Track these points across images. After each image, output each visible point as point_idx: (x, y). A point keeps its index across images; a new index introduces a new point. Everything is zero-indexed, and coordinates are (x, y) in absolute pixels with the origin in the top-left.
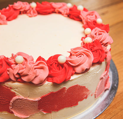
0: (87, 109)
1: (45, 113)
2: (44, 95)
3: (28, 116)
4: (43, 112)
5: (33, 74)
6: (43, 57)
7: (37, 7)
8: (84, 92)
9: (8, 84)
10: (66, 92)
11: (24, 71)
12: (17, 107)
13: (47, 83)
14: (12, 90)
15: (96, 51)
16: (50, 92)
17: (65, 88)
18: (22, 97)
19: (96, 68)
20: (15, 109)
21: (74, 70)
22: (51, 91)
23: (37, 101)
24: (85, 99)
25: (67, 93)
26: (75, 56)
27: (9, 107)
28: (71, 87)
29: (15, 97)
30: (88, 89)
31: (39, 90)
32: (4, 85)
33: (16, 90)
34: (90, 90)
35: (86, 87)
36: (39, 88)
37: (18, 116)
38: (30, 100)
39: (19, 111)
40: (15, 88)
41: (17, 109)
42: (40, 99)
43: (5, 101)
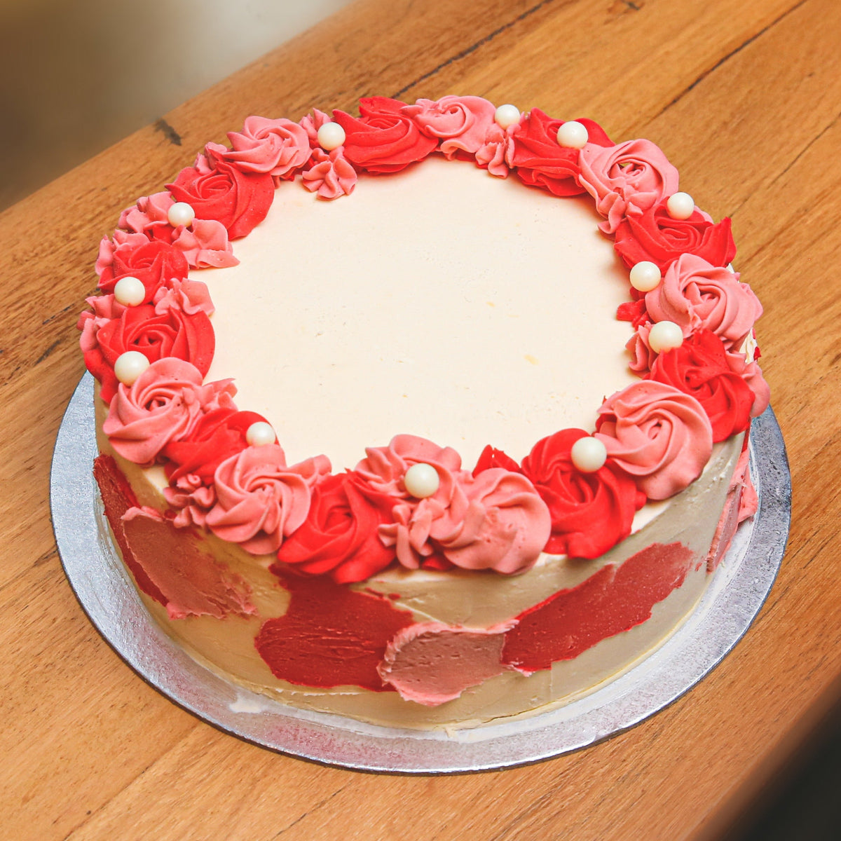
0: (677, 627)
1: (528, 674)
2: (532, 605)
3: (453, 692)
4: (520, 670)
5: (498, 539)
6: (500, 449)
8: (676, 565)
9: (382, 582)
10: (612, 581)
11: (462, 530)
12: (412, 665)
13: (543, 559)
14: (400, 605)
15: (711, 384)
16: (554, 592)
17: (609, 567)
18: (439, 626)
19: (718, 459)
20: (401, 675)
21: (641, 490)
22: (559, 589)
23: (500, 635)
24: (675, 591)
25: (615, 583)
26: (635, 427)
27: (377, 668)
28: (631, 560)
29: (407, 626)
30: (690, 549)
31: (514, 591)
32: (364, 587)
33: (415, 605)
34: (693, 551)
35: (684, 545)
37: (416, 700)
38: (472, 634)
39: (419, 680)
40: (415, 596)
41: (413, 673)
42: (516, 626)
43: (362, 646)
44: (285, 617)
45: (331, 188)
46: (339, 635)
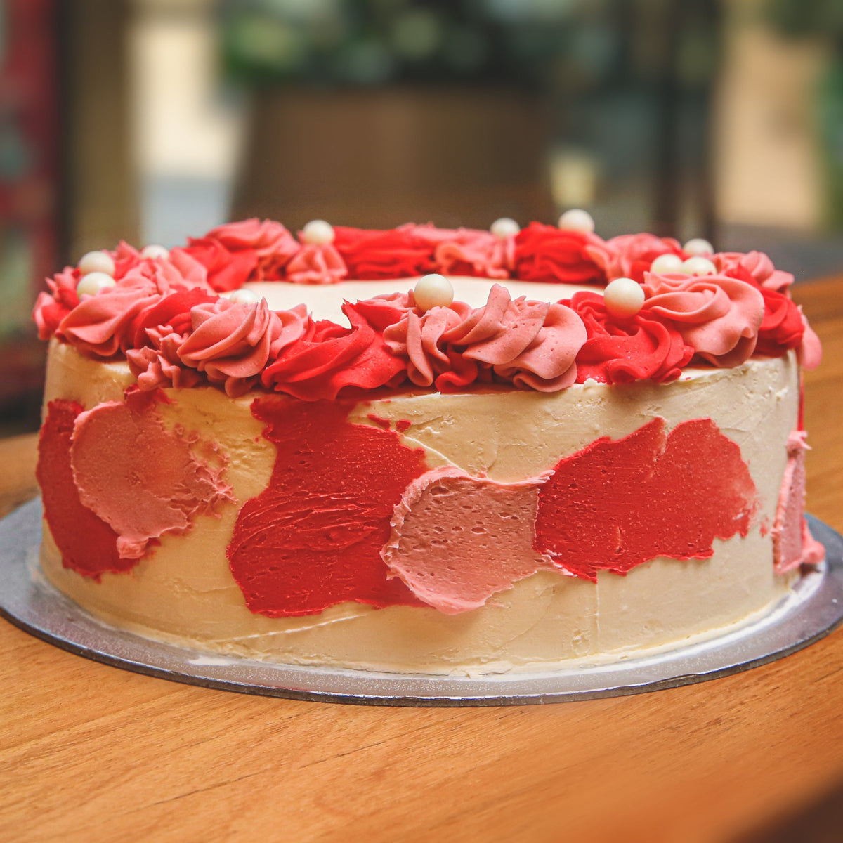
2: (570, 453)
3: (479, 600)
4: (559, 566)
7: (337, 242)
8: (737, 486)
10: (663, 451)
12: (424, 545)
14: (411, 440)
16: (596, 437)
18: (456, 471)
20: (412, 563)
21: (688, 342)
22: (602, 434)
24: (738, 537)
25: (667, 456)
27: (381, 553)
28: (684, 426)
29: (417, 477)
30: (751, 475)
31: (547, 422)
32: (364, 415)
33: (428, 437)
34: (755, 484)
35: (745, 457)
36: (548, 406)
38: (499, 487)
39: (432, 575)
40: (429, 423)
41: (425, 560)
42: (551, 477)
43: (362, 518)
44: (267, 490)
45: (317, 270)
46: (332, 504)
